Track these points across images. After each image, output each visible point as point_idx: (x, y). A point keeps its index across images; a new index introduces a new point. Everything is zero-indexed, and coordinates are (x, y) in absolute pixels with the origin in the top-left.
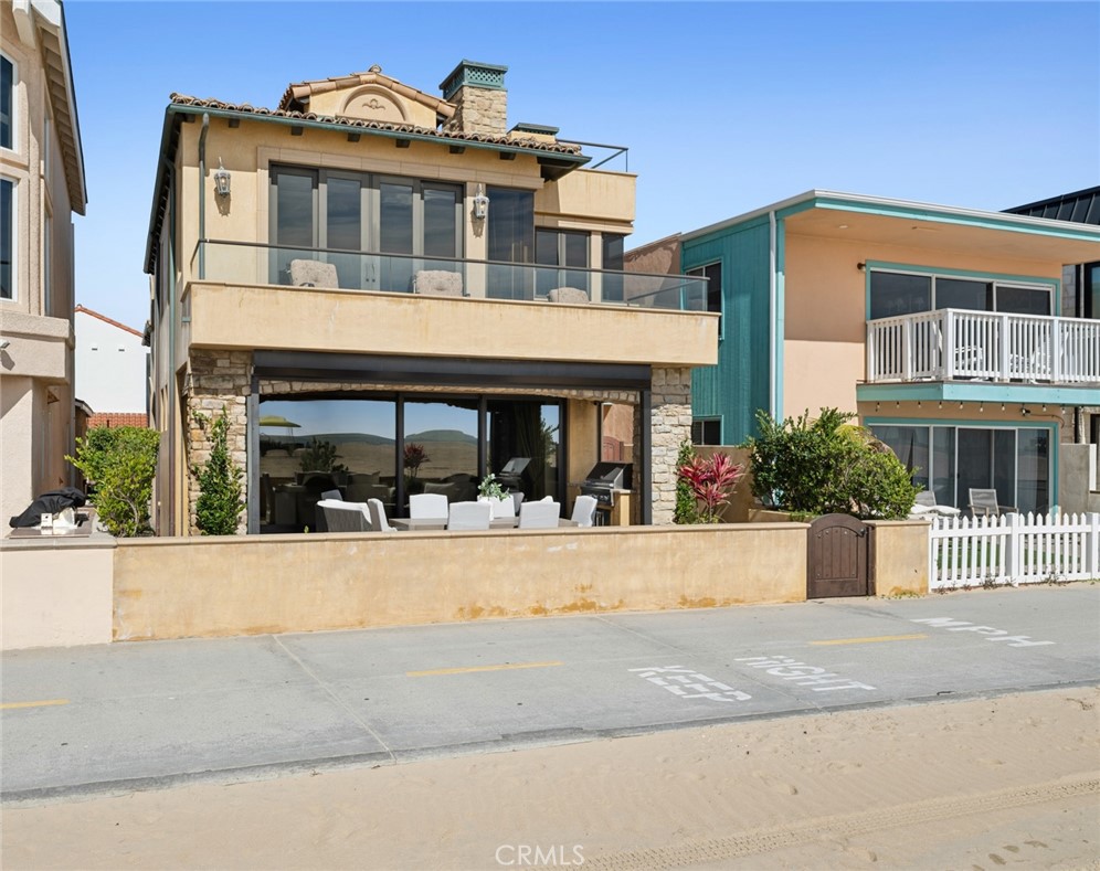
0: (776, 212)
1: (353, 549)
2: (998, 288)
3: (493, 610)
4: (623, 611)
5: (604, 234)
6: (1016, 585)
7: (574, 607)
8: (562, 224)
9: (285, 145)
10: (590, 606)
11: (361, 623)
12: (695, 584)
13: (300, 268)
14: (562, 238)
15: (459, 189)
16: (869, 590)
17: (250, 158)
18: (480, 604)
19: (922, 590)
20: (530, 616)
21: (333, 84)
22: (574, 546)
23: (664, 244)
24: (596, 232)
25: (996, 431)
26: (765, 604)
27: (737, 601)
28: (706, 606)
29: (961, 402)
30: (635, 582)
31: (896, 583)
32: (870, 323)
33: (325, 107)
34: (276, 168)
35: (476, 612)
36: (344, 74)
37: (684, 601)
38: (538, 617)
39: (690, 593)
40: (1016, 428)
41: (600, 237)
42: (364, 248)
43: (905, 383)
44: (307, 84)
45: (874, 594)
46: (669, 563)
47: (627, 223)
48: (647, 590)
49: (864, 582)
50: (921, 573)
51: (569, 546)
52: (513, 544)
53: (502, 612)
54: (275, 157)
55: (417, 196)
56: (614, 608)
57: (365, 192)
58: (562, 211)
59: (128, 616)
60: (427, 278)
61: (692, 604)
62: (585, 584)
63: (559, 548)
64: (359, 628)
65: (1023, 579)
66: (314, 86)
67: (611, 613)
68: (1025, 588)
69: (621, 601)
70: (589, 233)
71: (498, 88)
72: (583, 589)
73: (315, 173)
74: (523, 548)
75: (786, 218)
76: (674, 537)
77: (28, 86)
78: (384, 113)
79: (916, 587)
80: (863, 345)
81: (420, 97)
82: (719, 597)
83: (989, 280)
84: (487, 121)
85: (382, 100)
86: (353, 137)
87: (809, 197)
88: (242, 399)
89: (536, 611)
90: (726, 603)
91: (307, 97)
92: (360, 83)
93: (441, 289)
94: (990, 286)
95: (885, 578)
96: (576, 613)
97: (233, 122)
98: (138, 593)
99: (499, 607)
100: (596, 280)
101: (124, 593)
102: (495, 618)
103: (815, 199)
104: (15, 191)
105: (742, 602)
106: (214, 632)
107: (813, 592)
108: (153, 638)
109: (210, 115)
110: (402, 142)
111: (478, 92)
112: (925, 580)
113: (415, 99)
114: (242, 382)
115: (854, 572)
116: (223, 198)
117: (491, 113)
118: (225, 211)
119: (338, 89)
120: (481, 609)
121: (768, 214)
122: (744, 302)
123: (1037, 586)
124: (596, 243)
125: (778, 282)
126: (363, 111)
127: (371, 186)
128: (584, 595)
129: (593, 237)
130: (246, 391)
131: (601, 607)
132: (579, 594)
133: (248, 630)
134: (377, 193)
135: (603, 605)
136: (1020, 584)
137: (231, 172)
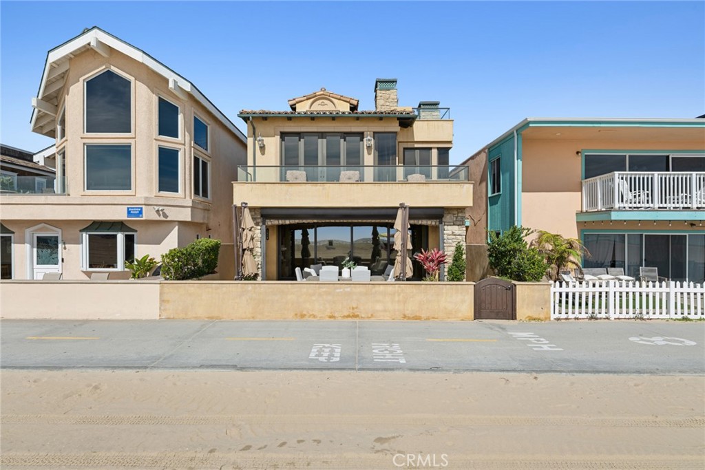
0: (517, 131)
1: (250, 287)
2: (672, 158)
3: (311, 315)
4: (373, 319)
5: (438, 148)
6: (612, 319)
7: (348, 316)
8: (416, 146)
9: (287, 125)
10: (357, 316)
11: (253, 318)
12: (411, 308)
13: (291, 174)
14: (417, 152)
15: (361, 135)
16: (513, 317)
17: (272, 132)
18: (305, 313)
19: (546, 318)
20: (328, 319)
21: (305, 98)
22: (349, 290)
23: (483, 150)
24: (434, 148)
25: (672, 236)
26: (449, 320)
27: (433, 318)
28: (416, 319)
29: (625, 221)
30: (379, 307)
31: (529, 313)
32: (584, 181)
33: (302, 108)
34: (283, 135)
35: (303, 316)
36: (310, 93)
37: (405, 317)
38: (332, 319)
39: (408, 313)
40: (687, 234)
41: (436, 150)
42: (319, 164)
43: (598, 211)
44: (294, 99)
45: (516, 319)
46: (397, 299)
47: (450, 142)
48: (385, 311)
49: (510, 312)
50: (545, 310)
51: (346, 290)
52: (319, 288)
53: (314, 316)
54: (282, 130)
55: (342, 140)
56: (368, 317)
57: (320, 140)
58: (416, 140)
59: (165, 310)
60: (345, 174)
61: (409, 318)
62: (354, 306)
63: (341, 290)
64: (252, 320)
65: (618, 315)
66: (297, 100)
67: (367, 320)
68: (618, 320)
69: (372, 315)
70: (431, 149)
71: (393, 89)
72: (353, 308)
73: (299, 135)
74: (324, 290)
75: (522, 133)
76: (399, 287)
77: (184, 115)
78: (327, 107)
79: (542, 316)
80: (580, 193)
81: (342, 98)
82: (423, 315)
83: (668, 154)
84: (388, 104)
85: (326, 102)
86: (313, 119)
87: (526, 122)
88: (259, 227)
89: (330, 317)
90: (428, 319)
91: (295, 104)
92: (316, 96)
93: (349, 179)
94: (668, 157)
95: (522, 311)
96: (350, 319)
97: (265, 119)
98: (168, 301)
99: (313, 315)
100: (435, 171)
101: (163, 301)
102: (311, 319)
103: (530, 122)
104: (179, 153)
105: (437, 318)
106: (196, 318)
107: (478, 315)
108: (173, 318)
109: (252, 117)
110: (334, 118)
111: (384, 92)
112: (548, 313)
113: (340, 99)
114: (259, 220)
115: (505, 307)
116: (262, 148)
117: (390, 100)
118: (263, 154)
119: (307, 99)
120: (305, 315)
121: (513, 133)
122: (507, 175)
123: (627, 320)
124: (434, 153)
125: (518, 165)
126: (318, 107)
127: (322, 138)
128: (354, 311)
129: (433, 150)
130: (261, 224)
131: (362, 317)
132: (351, 311)
133: (208, 318)
134: (325, 140)
135: (363, 316)
136: (615, 319)
137: (263, 138)
